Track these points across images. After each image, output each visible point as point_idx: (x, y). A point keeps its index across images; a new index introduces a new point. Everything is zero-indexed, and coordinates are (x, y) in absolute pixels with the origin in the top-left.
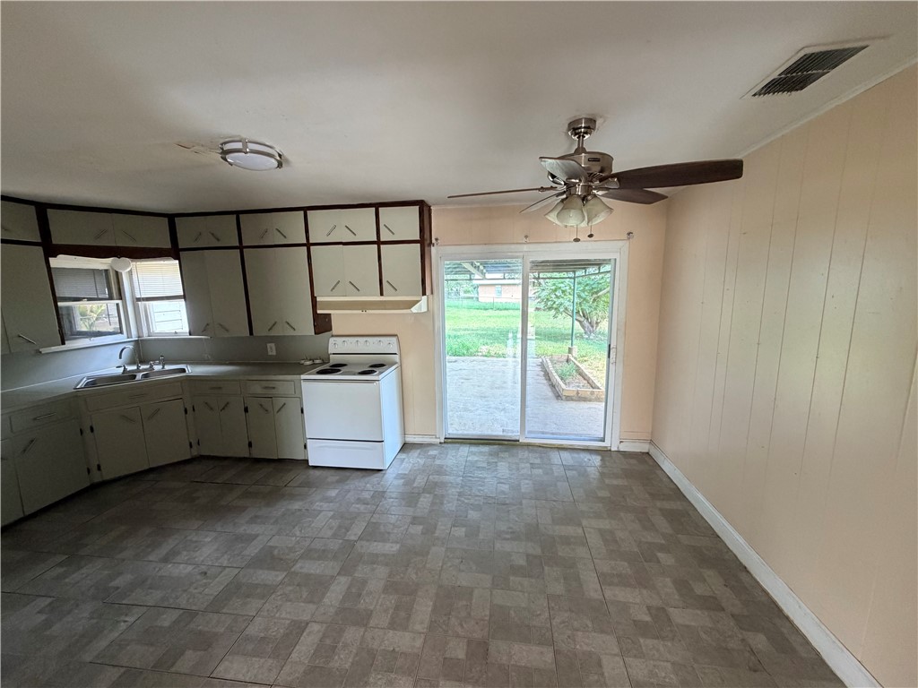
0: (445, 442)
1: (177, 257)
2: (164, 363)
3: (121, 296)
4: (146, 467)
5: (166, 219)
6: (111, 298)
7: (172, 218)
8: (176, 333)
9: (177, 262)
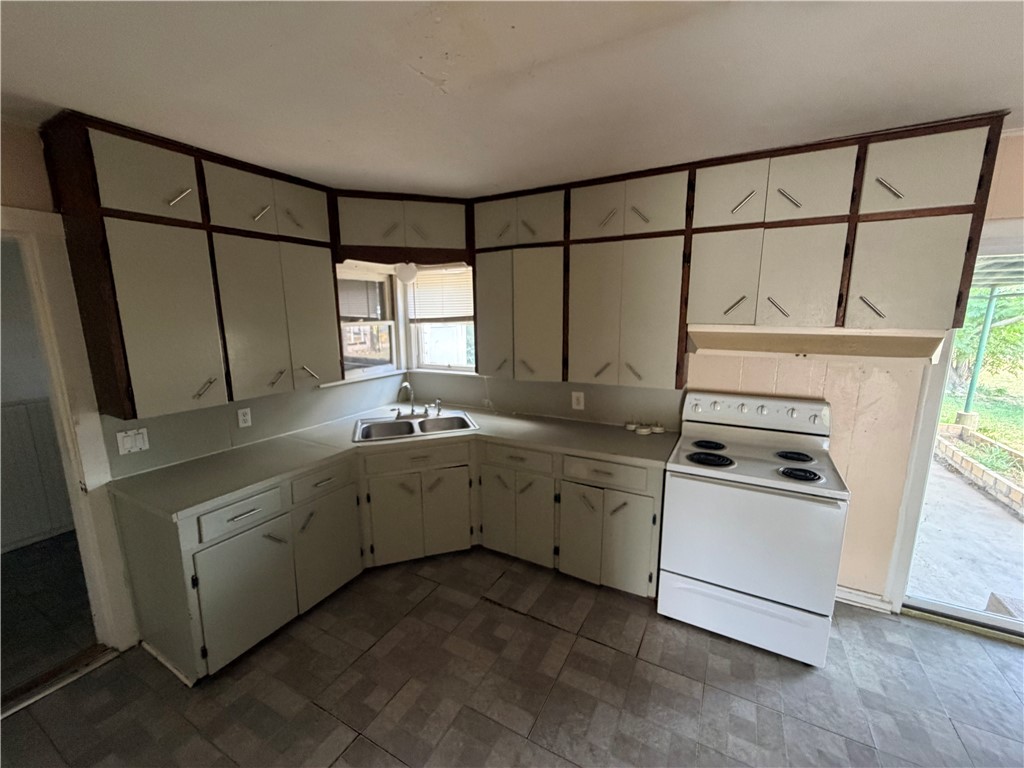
0: (901, 614)
1: (471, 262)
2: (440, 407)
3: (393, 317)
4: (421, 556)
5: (462, 208)
6: (383, 318)
7: (469, 204)
8: (449, 366)
9: (470, 268)
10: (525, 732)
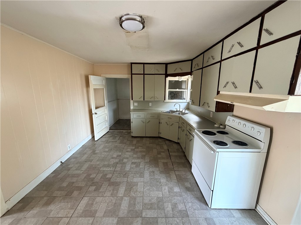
1: (191, 75)
2: (185, 110)
3: (187, 89)
10: (146, 161)
